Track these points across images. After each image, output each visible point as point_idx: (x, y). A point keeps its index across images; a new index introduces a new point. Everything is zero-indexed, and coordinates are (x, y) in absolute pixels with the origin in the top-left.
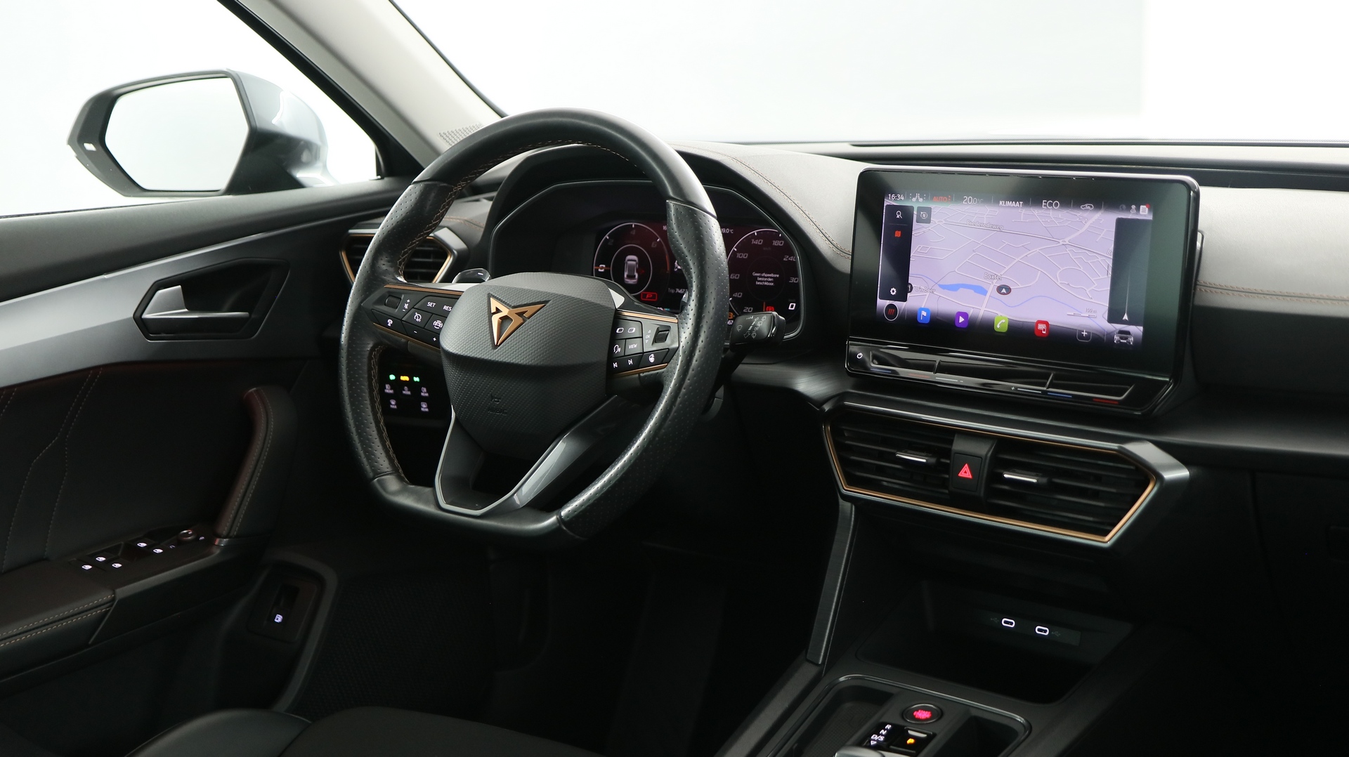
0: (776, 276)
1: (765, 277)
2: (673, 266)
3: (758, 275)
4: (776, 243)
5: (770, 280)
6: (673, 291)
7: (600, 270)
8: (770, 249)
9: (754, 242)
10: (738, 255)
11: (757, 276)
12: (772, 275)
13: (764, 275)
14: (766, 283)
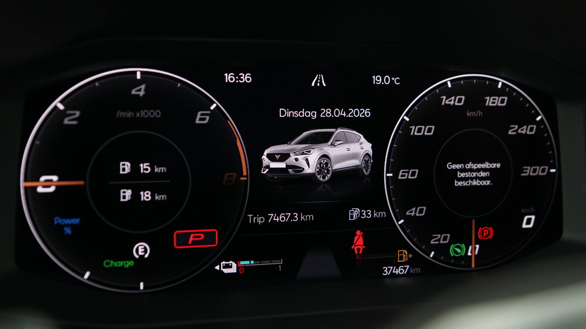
0: (494, 165)
1: (471, 170)
2: (255, 163)
3: (458, 166)
4: (491, 101)
5: (483, 174)
6: (260, 220)
7: (40, 190)
8: (480, 113)
9: (445, 101)
10: (414, 131)
11: (456, 170)
12: (487, 165)
13: (469, 165)
14: (475, 183)
